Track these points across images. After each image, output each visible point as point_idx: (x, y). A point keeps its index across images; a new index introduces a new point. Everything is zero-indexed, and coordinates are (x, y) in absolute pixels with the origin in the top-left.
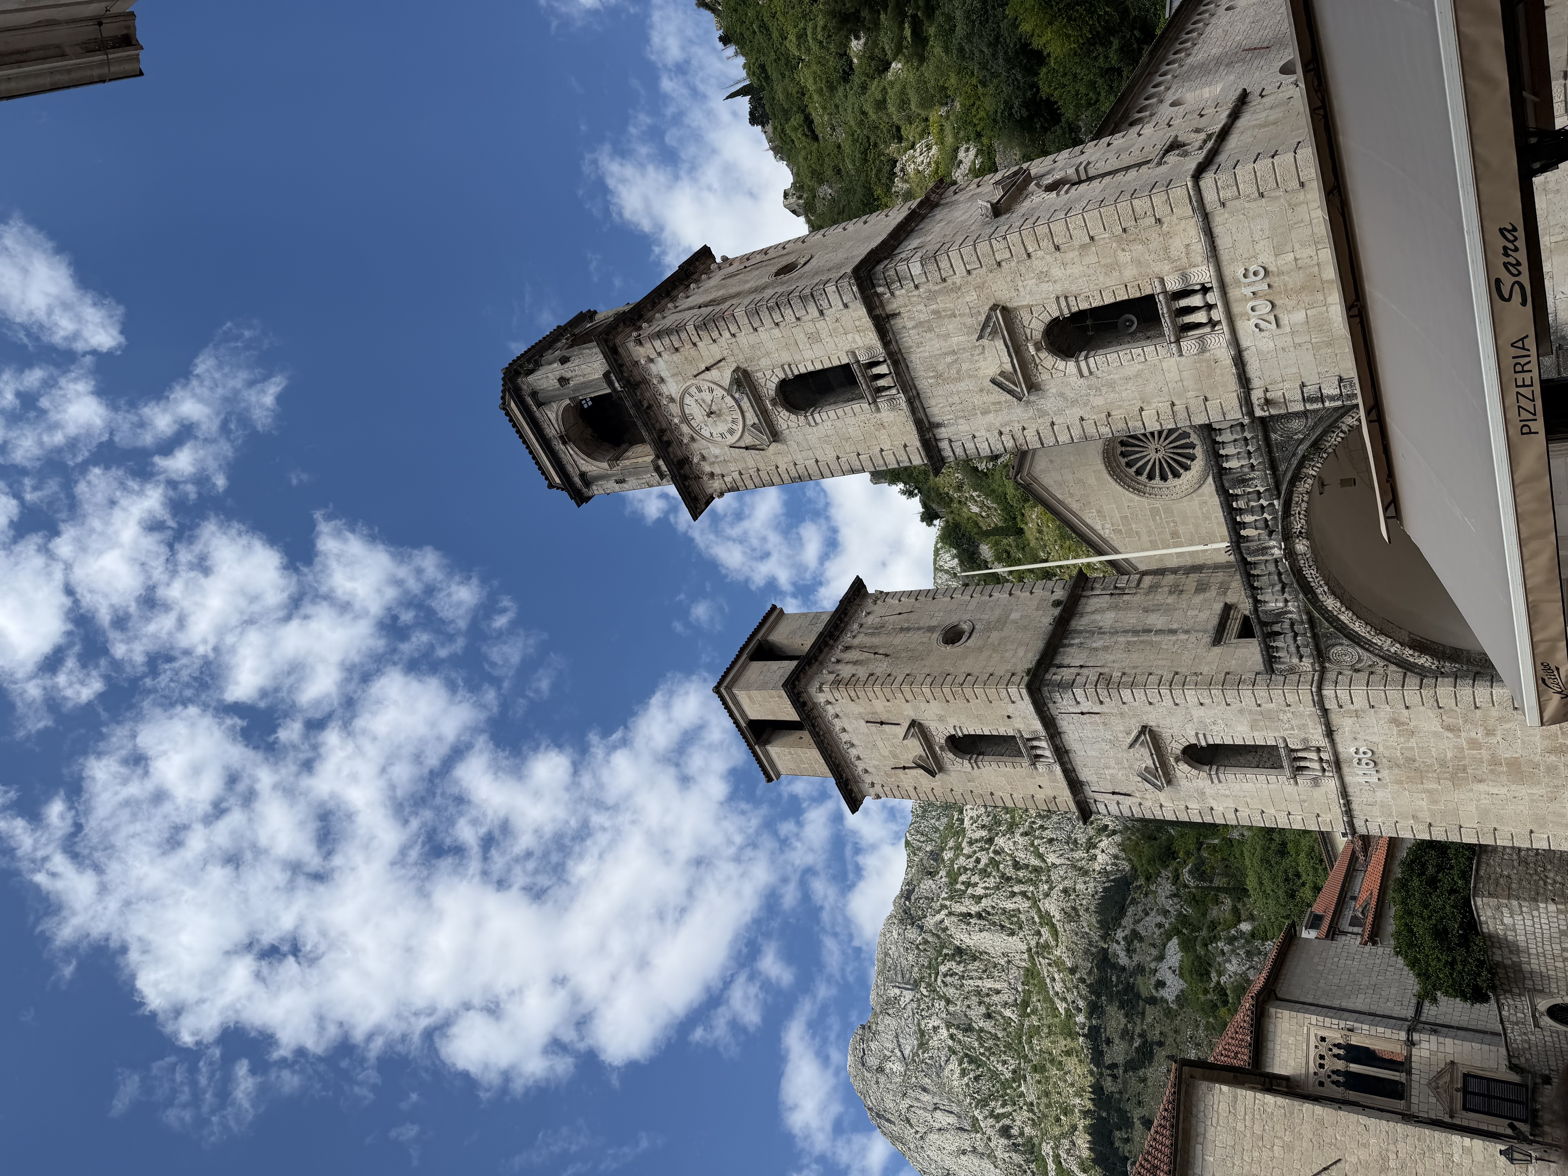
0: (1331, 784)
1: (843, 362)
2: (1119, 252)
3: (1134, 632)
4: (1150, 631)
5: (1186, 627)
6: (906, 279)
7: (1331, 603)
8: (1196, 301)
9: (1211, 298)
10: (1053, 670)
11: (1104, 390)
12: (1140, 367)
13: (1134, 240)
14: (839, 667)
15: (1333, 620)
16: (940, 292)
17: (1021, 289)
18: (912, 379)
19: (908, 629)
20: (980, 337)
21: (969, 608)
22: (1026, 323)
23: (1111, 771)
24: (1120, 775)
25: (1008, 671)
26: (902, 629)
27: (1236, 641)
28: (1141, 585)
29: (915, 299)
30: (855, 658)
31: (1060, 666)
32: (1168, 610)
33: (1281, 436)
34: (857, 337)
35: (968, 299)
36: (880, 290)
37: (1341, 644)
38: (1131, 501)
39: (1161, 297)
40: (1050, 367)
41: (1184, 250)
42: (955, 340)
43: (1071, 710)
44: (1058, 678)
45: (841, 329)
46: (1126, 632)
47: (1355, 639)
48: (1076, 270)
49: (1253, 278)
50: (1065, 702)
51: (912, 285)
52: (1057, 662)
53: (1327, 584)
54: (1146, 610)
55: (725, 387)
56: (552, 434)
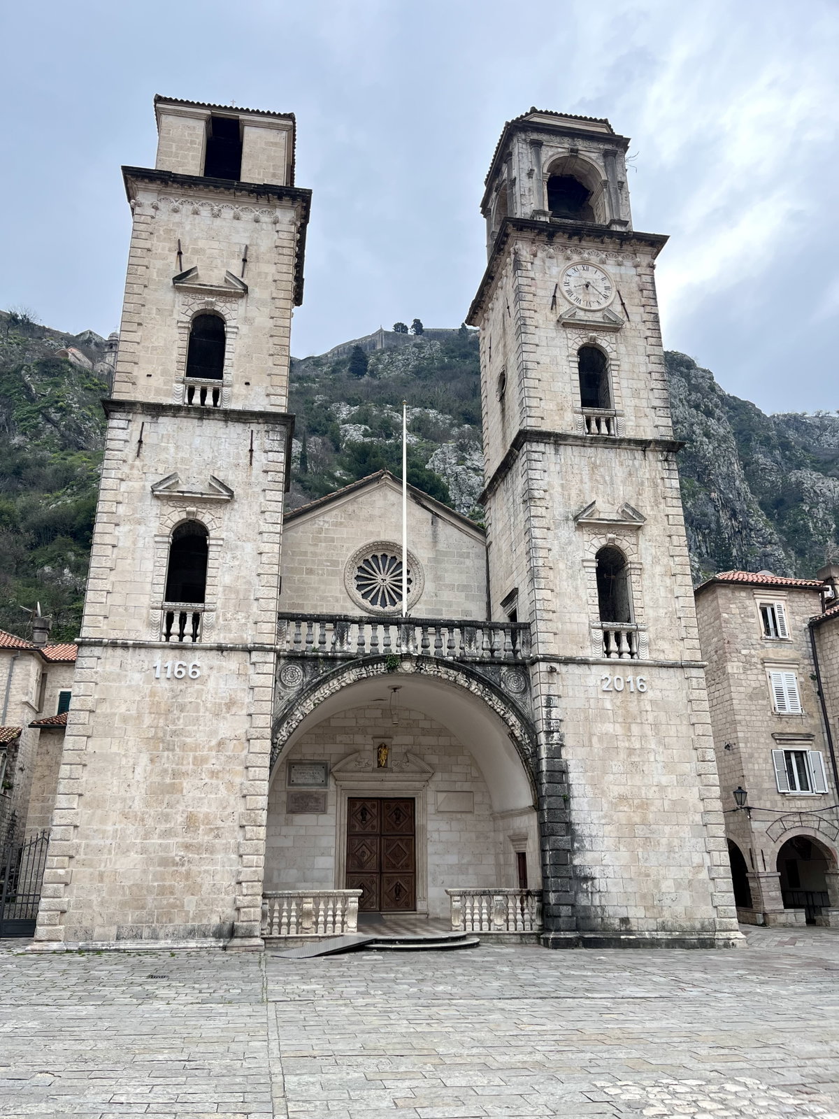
0: (153, 637)
7: (350, 676)
13: (671, 622)
16: (656, 492)
17: (650, 543)
18: (596, 447)
20: (628, 506)
22: (627, 538)
24: (167, 456)
29: (654, 474)
33: (504, 674)
34: (632, 424)
36: (665, 454)
37: (305, 676)
38: (348, 550)
40: (593, 542)
41: (661, 649)
43: (257, 443)
45: (639, 415)
48: (658, 581)
49: (639, 684)
50: (267, 441)
51: (664, 476)
53: (368, 677)
55: (607, 309)
56: (580, 145)
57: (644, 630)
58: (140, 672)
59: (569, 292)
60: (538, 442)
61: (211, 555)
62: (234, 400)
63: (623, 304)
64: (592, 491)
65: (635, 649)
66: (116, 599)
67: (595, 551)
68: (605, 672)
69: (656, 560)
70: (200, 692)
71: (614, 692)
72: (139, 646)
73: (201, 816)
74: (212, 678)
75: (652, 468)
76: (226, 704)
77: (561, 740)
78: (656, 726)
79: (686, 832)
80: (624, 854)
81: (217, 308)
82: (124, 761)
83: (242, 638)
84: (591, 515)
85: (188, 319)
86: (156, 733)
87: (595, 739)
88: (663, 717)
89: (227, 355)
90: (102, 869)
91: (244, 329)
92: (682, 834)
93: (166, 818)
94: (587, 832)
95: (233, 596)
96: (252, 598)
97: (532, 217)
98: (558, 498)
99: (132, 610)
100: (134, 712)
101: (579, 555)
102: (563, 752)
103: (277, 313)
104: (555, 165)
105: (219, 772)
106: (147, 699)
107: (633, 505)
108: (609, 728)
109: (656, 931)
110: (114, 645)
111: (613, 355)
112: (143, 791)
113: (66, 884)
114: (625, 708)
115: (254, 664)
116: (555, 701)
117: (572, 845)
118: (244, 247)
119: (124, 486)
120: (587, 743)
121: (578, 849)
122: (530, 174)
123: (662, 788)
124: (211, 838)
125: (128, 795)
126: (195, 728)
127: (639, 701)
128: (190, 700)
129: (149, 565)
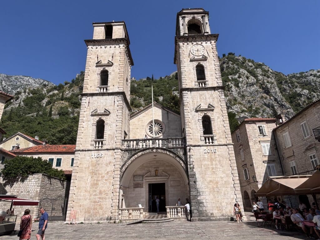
0: (91, 148)
1: (206, 79)
3: (126, 116)
5: (125, 126)
7: (140, 154)
9: (211, 144)
11: (195, 123)
13: (223, 133)
15: (136, 154)
17: (216, 113)
18: (201, 90)
22: (210, 113)
24: (95, 105)
26: (128, 70)
27: (124, 135)
33: (179, 150)
36: (220, 90)
38: (146, 122)
39: (212, 135)
40: (201, 115)
41: (220, 141)
42: (208, 100)
43: (116, 99)
44: (123, 99)
45: (213, 81)
47: (130, 157)
49: (214, 150)
51: (220, 95)
53: (144, 154)
54: (127, 119)
55: (203, 55)
56: (196, 15)
57: (215, 136)
58: (89, 156)
59: (193, 52)
60: (185, 91)
61: (105, 127)
62: (110, 90)
63: (208, 53)
64: (200, 102)
65: (213, 141)
66: (84, 140)
67: (202, 117)
68: (205, 148)
69: (219, 118)
70: (102, 160)
71: (207, 153)
72: (88, 150)
73: (103, 190)
74: (105, 157)
75: (216, 94)
76: (109, 163)
77: (193, 166)
78: (220, 161)
79: (229, 189)
80: (212, 196)
81: (106, 69)
82: (85, 178)
83: (112, 146)
84: (200, 107)
85: (100, 72)
86: (93, 171)
87: (203, 166)
88: (221, 159)
89: (109, 79)
90: (81, 204)
91: (113, 73)
92: (228, 190)
93: (95, 191)
94: (201, 191)
95: (110, 136)
96: (115, 136)
97: (184, 35)
98: (191, 104)
99: (87, 142)
100: (87, 166)
101: (198, 118)
102: (194, 169)
103: (120, 68)
104: (189, 22)
105: (107, 179)
106: (91, 163)
107: (211, 104)
108: (207, 163)
109: (221, 216)
110: (83, 151)
111: (205, 66)
112: (90, 185)
113: (73, 208)
114: (211, 157)
115: (115, 152)
116: (192, 156)
117: (197, 194)
118: (112, 54)
119: (85, 113)
120: (200, 167)
121: (199, 195)
122: (183, 25)
123: (222, 178)
124: (105, 195)
125: (86, 186)
126: (102, 169)
127: (215, 155)
128: (100, 162)
129: (91, 131)
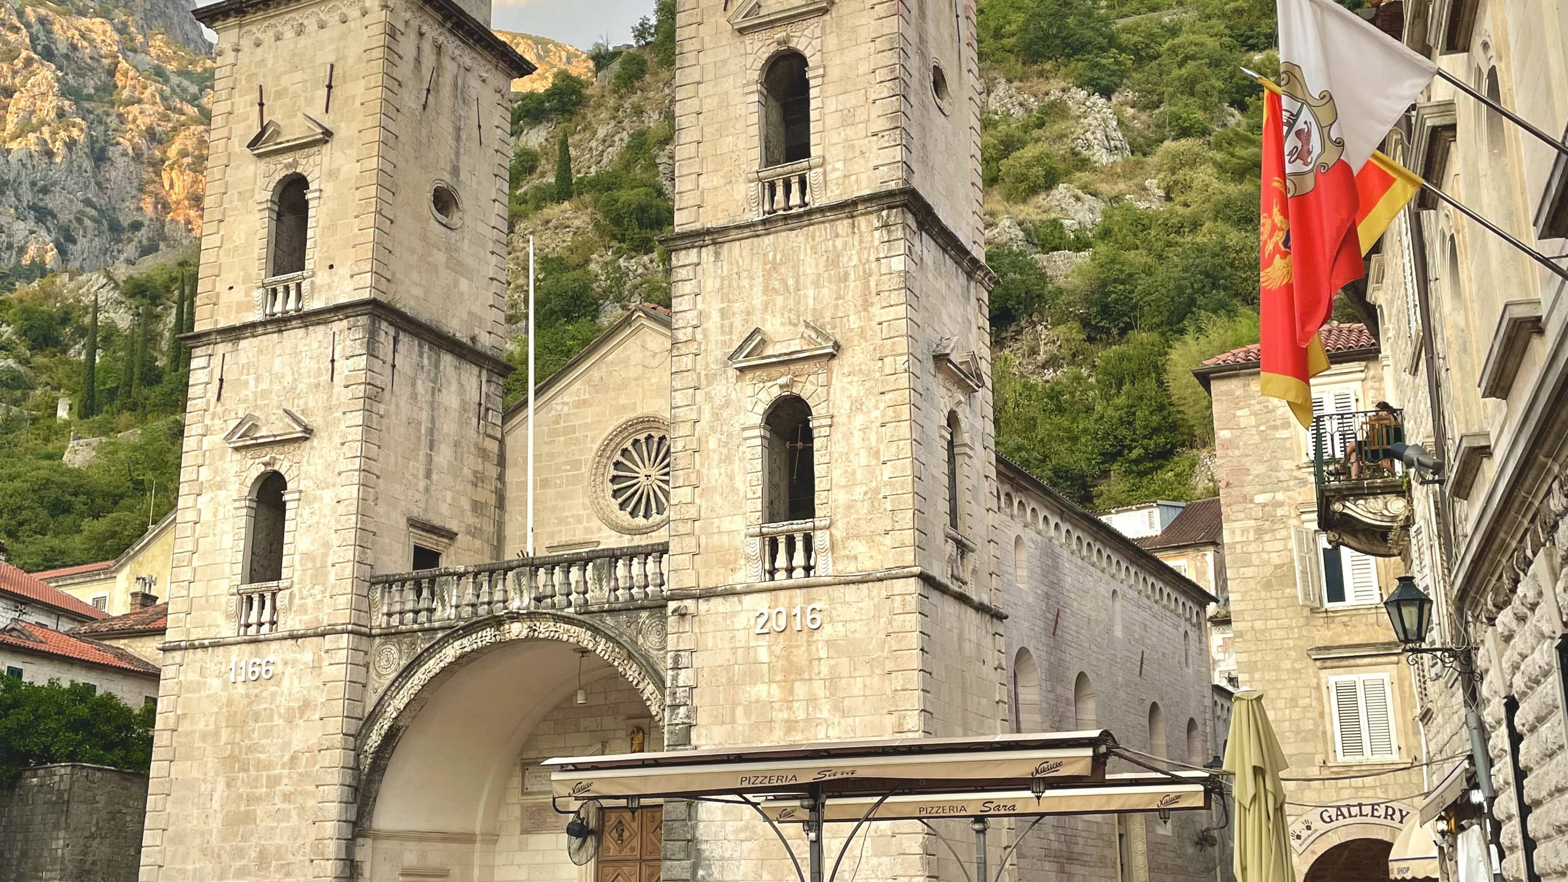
0: (228, 630)
1: (812, 149)
2: (865, 489)
3: (432, 429)
4: (431, 449)
5: (433, 488)
6: (889, 250)
7: (451, 652)
8: (799, 558)
9: (799, 573)
10: (392, 331)
11: (724, 451)
12: (742, 493)
13: (873, 506)
14: (413, 36)
15: (430, 652)
16: (867, 286)
17: (850, 379)
18: (776, 232)
19: (458, 139)
20: (807, 325)
21: (480, 223)
22: (812, 378)
23: (252, 383)
24: (248, 392)
25: (393, 274)
26: (458, 130)
27: (412, 544)
28: (487, 439)
29: (866, 256)
30: (424, 60)
31: (396, 341)
32: (455, 470)
33: (644, 623)
34: (837, 174)
35: (852, 318)
36: (884, 213)
37: (400, 659)
38: (593, 441)
39: (810, 525)
40: (760, 396)
41: (853, 553)
42: (811, 293)
43: (338, 349)
44: (382, 337)
45: (850, 156)
46: (433, 421)
47: (407, 672)
48: (857, 440)
49: (809, 617)
50: (348, 343)
51: (882, 255)
52: (402, 336)
53: (473, 651)
54: (457, 444)
57: (827, 527)
58: (218, 677)
60: (687, 249)
61: (289, 515)
65: (812, 563)
66: (196, 589)
67: (761, 408)
68: (761, 602)
69: (857, 406)
70: (273, 695)
71: (774, 634)
72: (216, 645)
73: (273, 849)
74: (286, 675)
75: (863, 244)
76: (299, 707)
78: (833, 681)
81: (299, 170)
82: (203, 788)
83: (317, 618)
84: (758, 352)
85: (271, 195)
86: (232, 750)
87: (739, 712)
88: (843, 666)
89: (310, 233)
93: (240, 853)
94: (717, 853)
95: (310, 565)
96: (329, 564)
99: (212, 600)
100: (212, 727)
101: (739, 421)
102: (694, 733)
103: (363, 152)
105: (291, 793)
106: (225, 710)
108: (761, 691)
110: (192, 646)
111: (813, 60)
112: (220, 822)
114: (787, 658)
115: (327, 652)
116: (688, 659)
117: (696, 873)
118: (330, 67)
119: (205, 443)
120: (728, 718)
125: (207, 827)
126: (269, 741)
127: (809, 643)
128: (265, 706)
129: (227, 541)
